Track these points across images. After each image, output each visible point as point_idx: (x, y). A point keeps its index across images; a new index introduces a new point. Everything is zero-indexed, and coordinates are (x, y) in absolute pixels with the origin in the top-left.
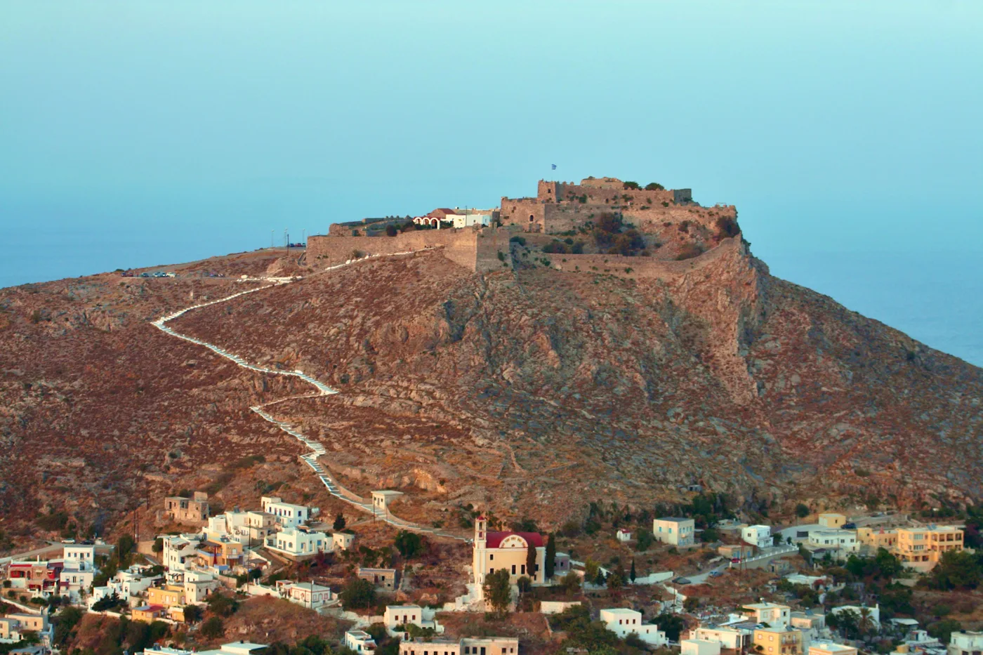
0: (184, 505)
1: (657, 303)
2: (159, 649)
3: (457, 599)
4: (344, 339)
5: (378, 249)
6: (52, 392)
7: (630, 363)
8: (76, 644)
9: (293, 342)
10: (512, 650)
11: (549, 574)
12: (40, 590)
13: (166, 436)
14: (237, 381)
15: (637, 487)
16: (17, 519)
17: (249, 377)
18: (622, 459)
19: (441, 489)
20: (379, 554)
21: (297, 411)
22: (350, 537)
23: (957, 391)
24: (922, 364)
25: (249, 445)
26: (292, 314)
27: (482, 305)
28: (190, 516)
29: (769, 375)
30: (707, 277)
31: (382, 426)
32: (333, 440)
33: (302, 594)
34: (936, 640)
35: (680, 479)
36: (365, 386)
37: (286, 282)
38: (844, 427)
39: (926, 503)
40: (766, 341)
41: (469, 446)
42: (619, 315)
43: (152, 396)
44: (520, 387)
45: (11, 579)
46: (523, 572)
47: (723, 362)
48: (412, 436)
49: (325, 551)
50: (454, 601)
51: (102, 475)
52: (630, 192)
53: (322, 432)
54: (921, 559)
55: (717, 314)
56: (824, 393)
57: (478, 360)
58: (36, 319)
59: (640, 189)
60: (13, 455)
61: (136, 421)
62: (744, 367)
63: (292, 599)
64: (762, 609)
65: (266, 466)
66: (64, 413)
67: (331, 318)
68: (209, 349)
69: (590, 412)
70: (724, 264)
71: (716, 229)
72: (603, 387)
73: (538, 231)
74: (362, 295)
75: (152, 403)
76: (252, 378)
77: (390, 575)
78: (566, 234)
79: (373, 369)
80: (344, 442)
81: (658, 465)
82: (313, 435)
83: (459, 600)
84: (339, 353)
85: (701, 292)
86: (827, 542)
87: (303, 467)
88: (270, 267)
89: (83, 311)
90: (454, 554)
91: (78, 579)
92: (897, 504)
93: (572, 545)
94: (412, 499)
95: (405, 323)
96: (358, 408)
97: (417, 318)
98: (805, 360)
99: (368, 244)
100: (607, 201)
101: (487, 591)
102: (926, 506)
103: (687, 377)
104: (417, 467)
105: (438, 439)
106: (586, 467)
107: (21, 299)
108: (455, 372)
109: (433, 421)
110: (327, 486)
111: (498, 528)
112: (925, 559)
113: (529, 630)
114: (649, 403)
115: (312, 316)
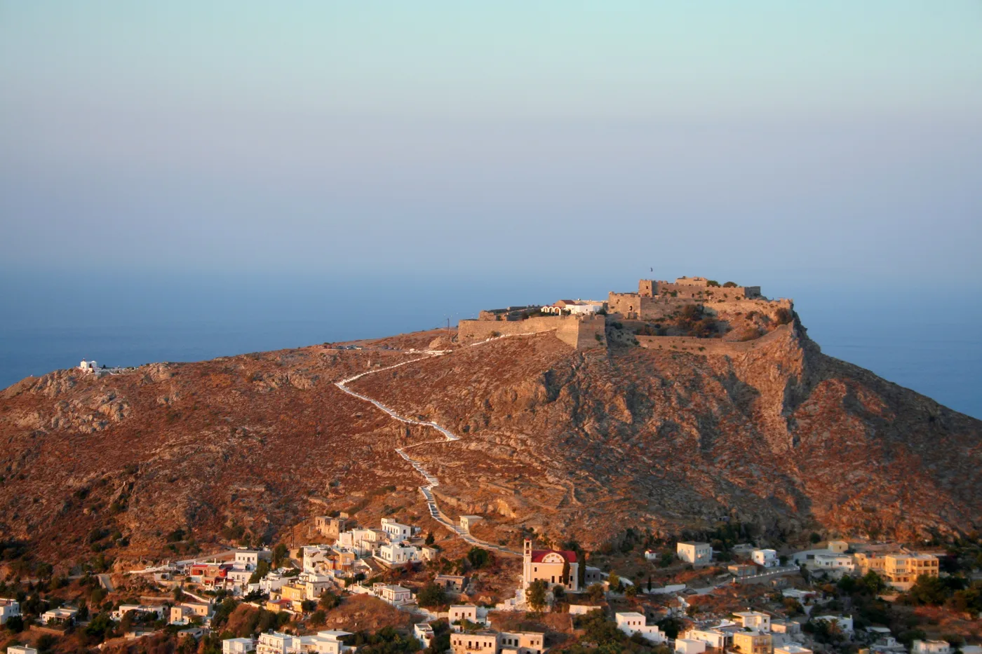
0: (328, 523)
1: (722, 374)
2: (273, 633)
3: (505, 601)
4: (471, 398)
5: (509, 330)
6: (251, 434)
7: (690, 421)
8: (226, 627)
9: (434, 400)
10: (538, 643)
11: (581, 584)
12: (212, 585)
13: (330, 470)
14: (388, 429)
15: (672, 517)
16: (207, 530)
17: (396, 426)
18: (667, 495)
19: (513, 515)
20: (454, 565)
21: (427, 453)
22: (434, 550)
23: (969, 446)
24: (941, 424)
25: (388, 477)
26: (439, 379)
27: (576, 375)
28: (331, 531)
29: (806, 431)
30: (765, 354)
31: (484, 466)
32: (446, 476)
33: (388, 594)
34: (902, 645)
35: (713, 511)
36: (479, 435)
37: (440, 354)
38: (860, 473)
39: (918, 535)
40: (807, 405)
41: (542, 483)
42: (687, 384)
43: (325, 439)
44: (595, 437)
45: (192, 576)
46: (560, 581)
47: (769, 420)
48: (503, 474)
49: (413, 561)
50: (503, 602)
51: (277, 498)
52: (711, 289)
53: (440, 469)
54: (902, 579)
55: (769, 383)
56: (848, 446)
57: (565, 417)
58: (251, 379)
59: (719, 286)
60: (213, 482)
61: (309, 457)
62: (785, 425)
63: (382, 597)
64: (746, 617)
65: (393, 494)
66: (258, 451)
67: (466, 382)
68: (374, 405)
69: (649, 458)
70: (778, 344)
71: (776, 317)
72: (665, 439)
73: (635, 318)
74: (492, 365)
75: (325, 444)
76: (399, 427)
77: (459, 581)
78: (657, 320)
79: (487, 422)
80: (453, 478)
81: (696, 500)
82: (433, 472)
83: (507, 602)
84: (465, 409)
85: (758, 367)
86: (827, 564)
87: (420, 496)
88: (431, 343)
89: (286, 374)
90: (512, 566)
91: (241, 577)
92: (895, 535)
93: (608, 562)
94: (488, 523)
95: (515, 387)
96: (471, 451)
97: (524, 384)
98: (837, 421)
99: (503, 326)
100: (693, 295)
101: (528, 595)
102: (919, 538)
103: (737, 431)
104: (499, 498)
105: (521, 476)
106: (631, 501)
107: (245, 364)
108: (546, 425)
109: (521, 463)
110: (431, 511)
111: (550, 547)
112: (905, 580)
113: (557, 627)
114: (701, 452)
115: (453, 381)
